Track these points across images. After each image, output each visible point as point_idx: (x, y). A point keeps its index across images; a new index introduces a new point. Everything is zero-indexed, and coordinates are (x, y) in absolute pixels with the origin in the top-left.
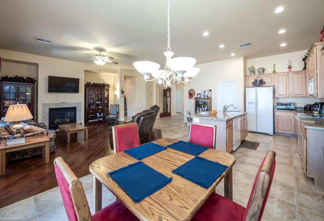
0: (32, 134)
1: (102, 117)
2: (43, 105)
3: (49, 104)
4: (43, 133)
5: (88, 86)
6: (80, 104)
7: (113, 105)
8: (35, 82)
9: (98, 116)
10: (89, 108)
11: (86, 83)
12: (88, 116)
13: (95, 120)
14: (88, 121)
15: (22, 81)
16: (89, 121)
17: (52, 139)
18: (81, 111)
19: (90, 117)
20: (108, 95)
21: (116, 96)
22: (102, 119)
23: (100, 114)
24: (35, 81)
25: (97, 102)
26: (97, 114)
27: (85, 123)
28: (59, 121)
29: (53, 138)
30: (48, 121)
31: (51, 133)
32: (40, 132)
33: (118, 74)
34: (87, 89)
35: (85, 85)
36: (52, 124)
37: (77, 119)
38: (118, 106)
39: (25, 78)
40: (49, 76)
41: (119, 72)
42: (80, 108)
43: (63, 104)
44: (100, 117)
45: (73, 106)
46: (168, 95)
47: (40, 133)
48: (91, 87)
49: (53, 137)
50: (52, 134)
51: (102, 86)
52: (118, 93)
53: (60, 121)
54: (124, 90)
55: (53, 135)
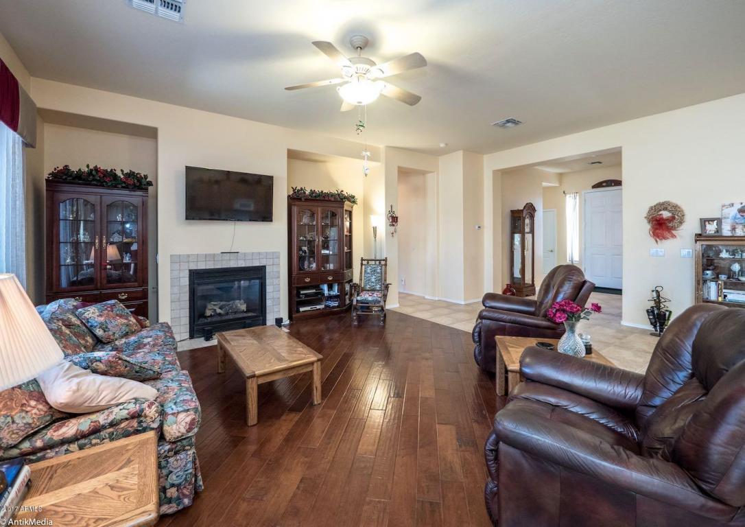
0: (84, 424)
1: (336, 297)
2: (175, 259)
3: (188, 256)
4: (140, 416)
5: (296, 198)
6: (276, 256)
7: (368, 260)
8: (150, 188)
9: (326, 292)
10: (300, 269)
11: (291, 192)
12: (298, 294)
13: (318, 307)
14: (298, 311)
15: (110, 184)
16: (302, 309)
17: (185, 442)
18: (279, 277)
19: (303, 298)
20: (350, 230)
21: (375, 229)
22: (336, 304)
23: (330, 288)
24: (150, 184)
25: (323, 252)
26: (321, 286)
27: (290, 318)
28: (219, 311)
29: (190, 434)
30: (188, 310)
31: (178, 413)
32: (124, 413)
33: (379, 162)
34: (295, 209)
35: (289, 196)
36: (199, 319)
37: (269, 303)
38: (383, 263)
39: (119, 173)
40: (187, 168)
41: (383, 156)
42: (275, 269)
43: (227, 257)
44: (330, 298)
45: (256, 264)
46: (527, 229)
47: (127, 419)
48: (305, 203)
49: (188, 431)
50: (182, 416)
51: (336, 201)
52: (379, 220)
53: (220, 308)
54: (397, 214)
55: (188, 419)
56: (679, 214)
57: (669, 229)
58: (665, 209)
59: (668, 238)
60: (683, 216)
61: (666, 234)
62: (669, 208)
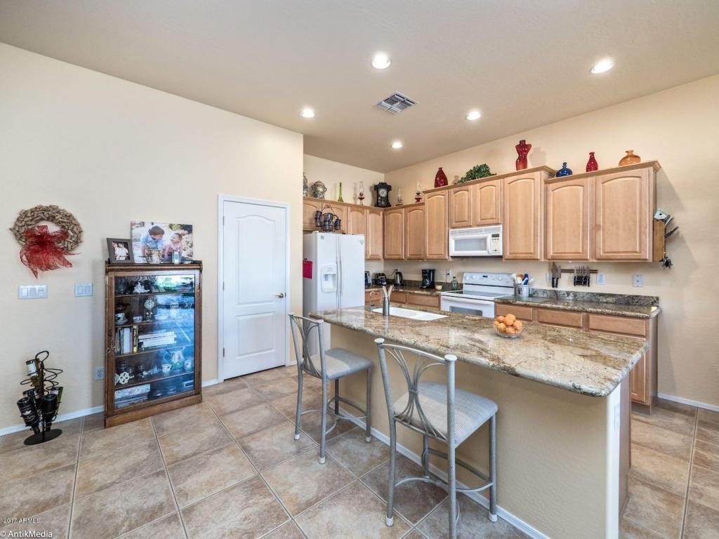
56: (75, 229)
57: (60, 253)
58: (52, 219)
59: (57, 267)
60: (80, 232)
61: (53, 260)
62: (58, 217)
